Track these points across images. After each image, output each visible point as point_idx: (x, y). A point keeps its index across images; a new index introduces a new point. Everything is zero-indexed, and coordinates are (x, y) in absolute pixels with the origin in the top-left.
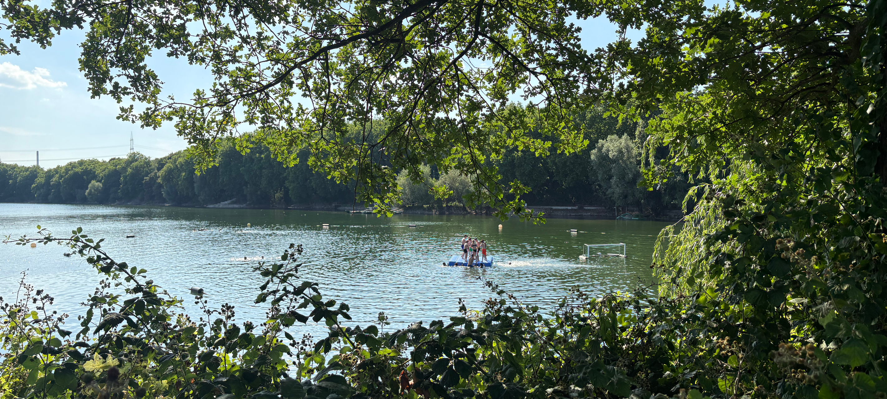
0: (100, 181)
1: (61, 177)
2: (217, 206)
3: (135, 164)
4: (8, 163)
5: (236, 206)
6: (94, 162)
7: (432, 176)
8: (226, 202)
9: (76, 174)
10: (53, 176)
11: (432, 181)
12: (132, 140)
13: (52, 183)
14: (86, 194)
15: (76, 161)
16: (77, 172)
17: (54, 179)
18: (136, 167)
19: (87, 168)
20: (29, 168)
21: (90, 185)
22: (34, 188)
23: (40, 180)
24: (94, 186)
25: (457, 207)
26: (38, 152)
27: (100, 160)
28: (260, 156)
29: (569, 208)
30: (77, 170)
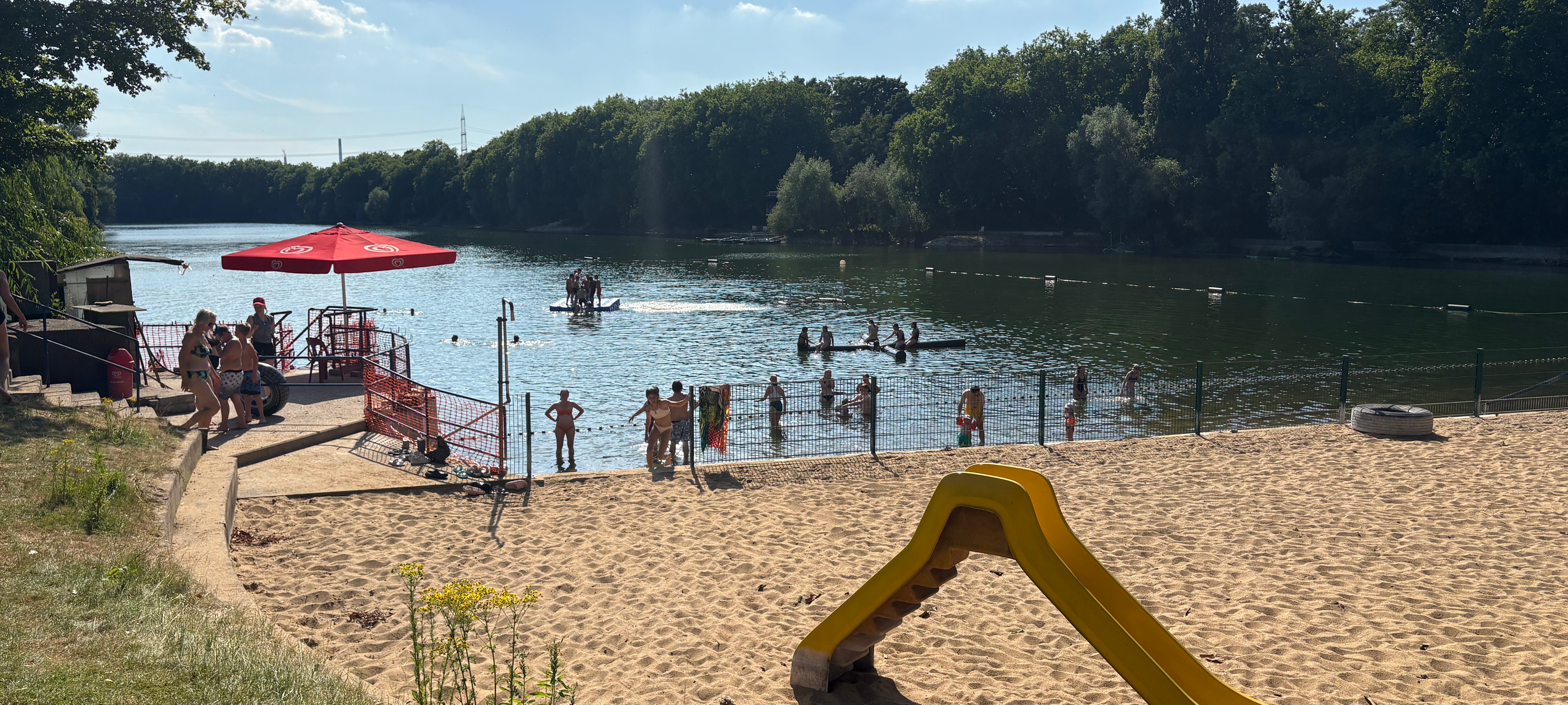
0: (386, 189)
1: (335, 181)
2: (540, 229)
3: (432, 160)
4: (267, 160)
5: (569, 229)
6: (381, 157)
7: (834, 179)
8: (556, 223)
9: (354, 175)
10: (326, 180)
11: (832, 187)
12: (463, 119)
13: (323, 191)
14: (366, 208)
15: (356, 155)
16: (356, 174)
17: (326, 185)
18: (435, 165)
19: (370, 167)
20: (296, 167)
21: (371, 195)
22: (301, 198)
23: (308, 186)
24: (376, 195)
25: (872, 232)
26: (340, 140)
27: (391, 154)
28: (597, 147)
29: (1050, 234)
30: (355, 170)
